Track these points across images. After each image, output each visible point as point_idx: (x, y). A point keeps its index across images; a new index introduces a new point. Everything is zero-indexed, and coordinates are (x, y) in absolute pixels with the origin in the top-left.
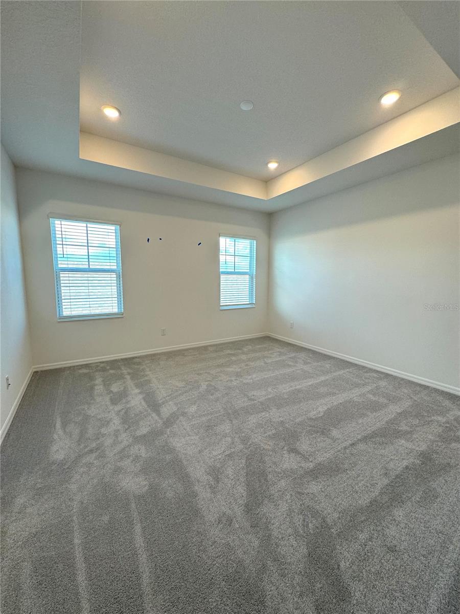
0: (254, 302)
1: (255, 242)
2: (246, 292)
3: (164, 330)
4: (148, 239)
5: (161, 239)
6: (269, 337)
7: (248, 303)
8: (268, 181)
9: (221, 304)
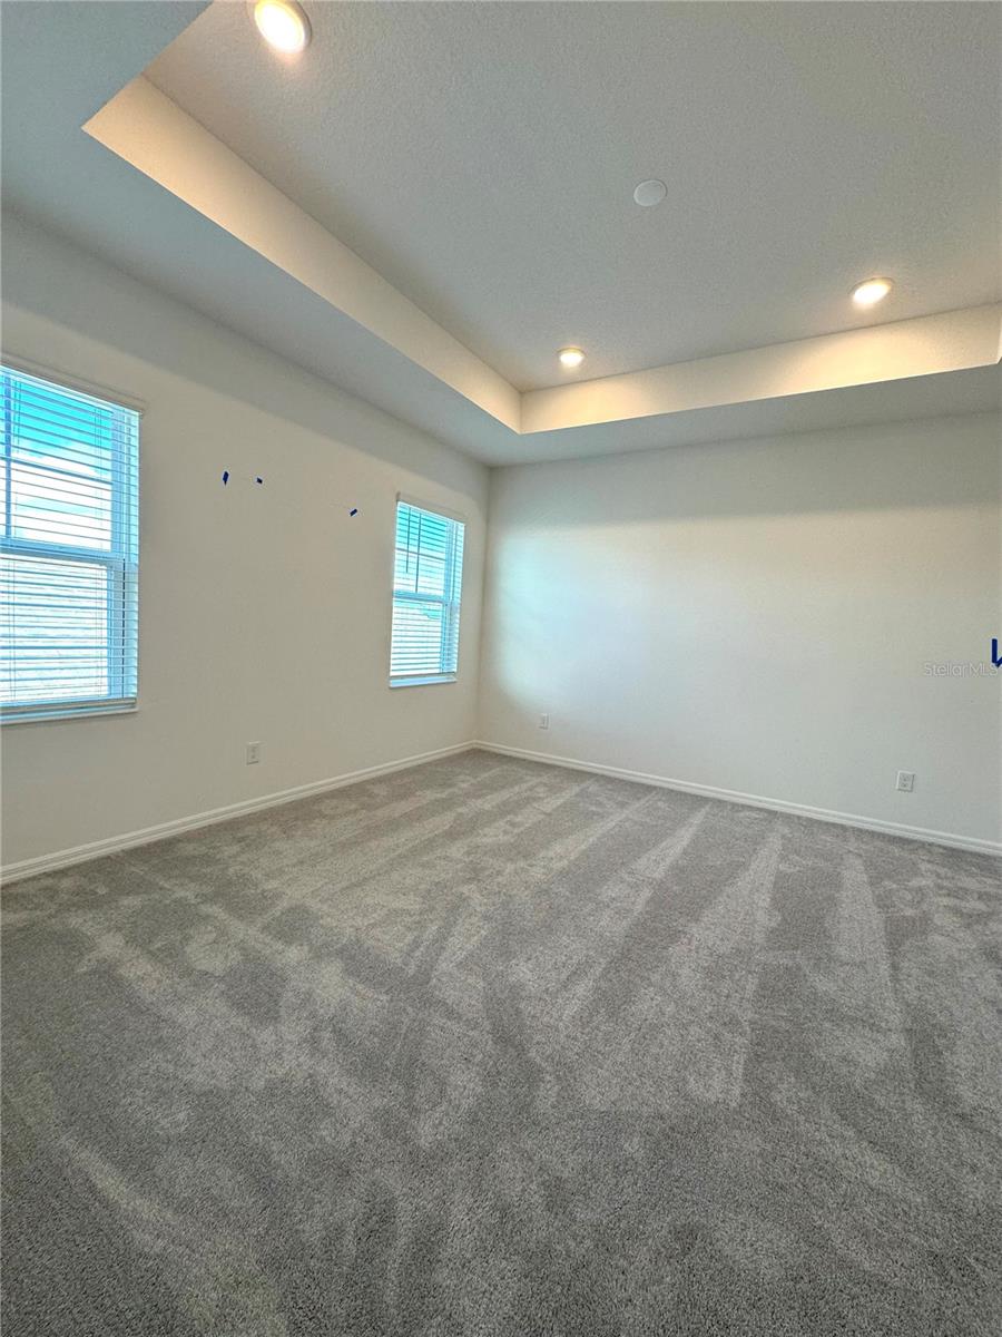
0: (455, 670)
1: (461, 527)
2: (435, 646)
3: (254, 749)
4: (226, 475)
5: (260, 481)
6: (480, 751)
7: (437, 671)
8: (526, 393)
9: (392, 674)
